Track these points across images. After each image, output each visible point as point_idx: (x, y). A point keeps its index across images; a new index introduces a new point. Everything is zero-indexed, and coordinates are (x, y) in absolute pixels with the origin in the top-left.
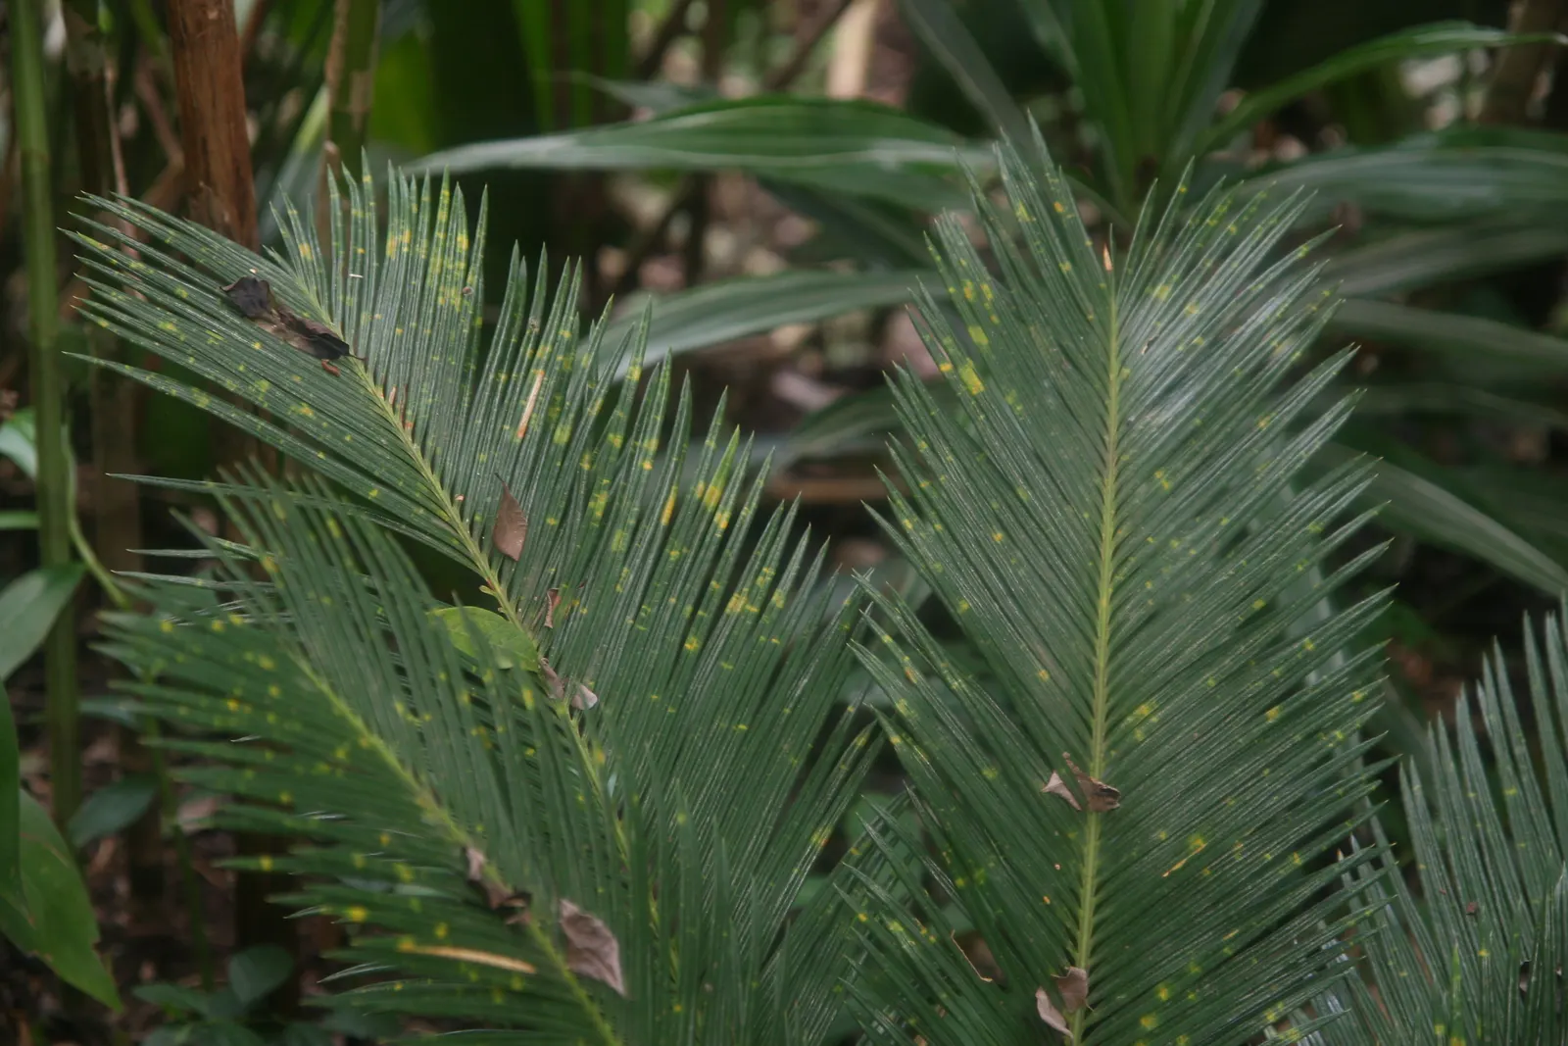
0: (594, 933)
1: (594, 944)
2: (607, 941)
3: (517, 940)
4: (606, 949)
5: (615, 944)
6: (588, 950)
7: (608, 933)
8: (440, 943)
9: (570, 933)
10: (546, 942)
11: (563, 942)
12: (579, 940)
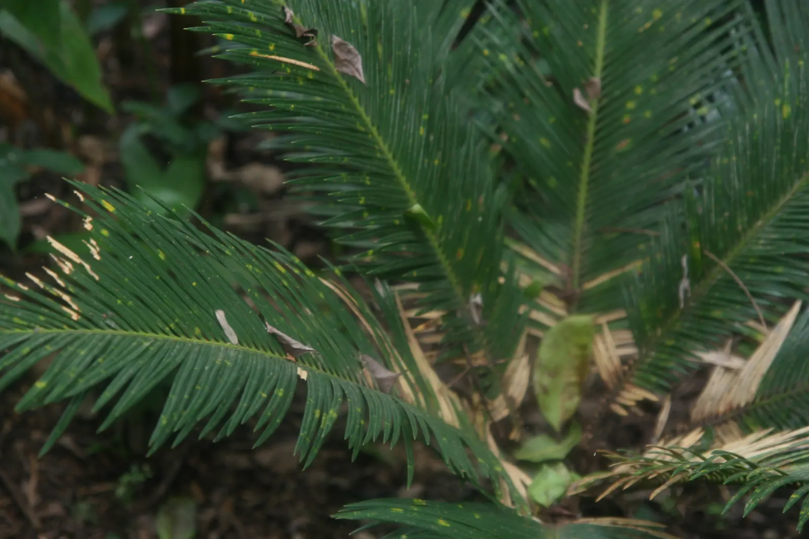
0: (349, 52)
1: (349, 57)
2: (356, 55)
3: (310, 54)
4: (355, 60)
5: (360, 58)
6: (346, 60)
7: (356, 52)
8: (272, 54)
9: (337, 52)
10: (325, 56)
11: (334, 57)
12: (342, 56)
